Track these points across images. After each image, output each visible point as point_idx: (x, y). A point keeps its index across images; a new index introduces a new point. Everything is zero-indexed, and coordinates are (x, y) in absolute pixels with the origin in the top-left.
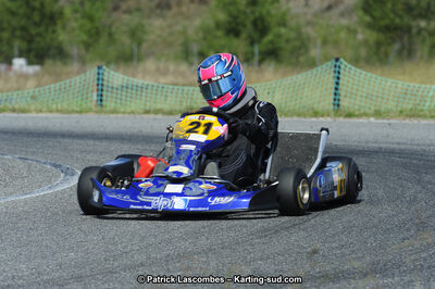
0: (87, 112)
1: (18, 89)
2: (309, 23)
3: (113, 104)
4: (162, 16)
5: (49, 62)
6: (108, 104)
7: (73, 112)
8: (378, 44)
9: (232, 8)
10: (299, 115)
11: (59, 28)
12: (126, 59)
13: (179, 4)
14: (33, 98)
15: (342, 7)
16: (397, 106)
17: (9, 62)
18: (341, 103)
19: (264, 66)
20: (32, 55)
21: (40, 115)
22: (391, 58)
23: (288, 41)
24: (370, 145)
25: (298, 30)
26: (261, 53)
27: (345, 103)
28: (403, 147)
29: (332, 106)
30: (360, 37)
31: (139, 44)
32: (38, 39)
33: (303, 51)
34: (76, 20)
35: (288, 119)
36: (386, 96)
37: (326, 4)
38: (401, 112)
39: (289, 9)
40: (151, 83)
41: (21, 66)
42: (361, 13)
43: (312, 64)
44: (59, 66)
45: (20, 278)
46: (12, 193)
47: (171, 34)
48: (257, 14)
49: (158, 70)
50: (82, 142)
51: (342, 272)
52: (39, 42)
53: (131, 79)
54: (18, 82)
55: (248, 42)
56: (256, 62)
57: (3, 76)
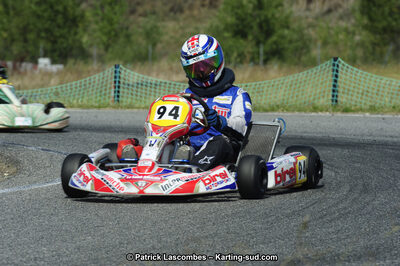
0: (105, 107)
1: (42, 86)
2: (310, 26)
3: (129, 100)
4: (175, 19)
5: (71, 62)
6: (124, 100)
7: (92, 107)
8: (374, 45)
9: (239, 11)
10: (300, 110)
11: (80, 30)
12: (142, 59)
13: (191, 7)
14: (56, 94)
15: (340, 11)
16: (390, 102)
17: (36, 63)
18: (339, 99)
19: (268, 66)
20: (56, 54)
22: (387, 58)
23: (291, 42)
24: (365, 138)
25: (300, 31)
26: (266, 53)
27: (343, 99)
28: (395, 140)
29: (330, 102)
30: (357, 38)
31: (154, 45)
33: (305, 51)
34: (97, 23)
35: (289, 114)
36: (380, 93)
37: (326, 8)
38: (394, 107)
39: (291, 12)
40: (164, 81)
41: (46, 65)
42: (358, 15)
43: (313, 63)
44: (81, 65)
45: (42, 259)
46: (35, 182)
48: (263, 18)
49: (171, 69)
50: (100, 134)
51: (338, 255)
52: (62, 43)
53: (146, 77)
54: (42, 79)
55: (254, 43)
56: (261, 62)
57: (29, 74)
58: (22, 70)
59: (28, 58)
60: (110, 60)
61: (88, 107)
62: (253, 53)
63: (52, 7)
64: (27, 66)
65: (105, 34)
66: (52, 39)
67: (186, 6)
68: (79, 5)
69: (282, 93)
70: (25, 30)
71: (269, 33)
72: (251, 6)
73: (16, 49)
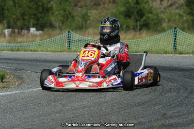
0: (63, 51)
1: (33, 41)
3: (75, 48)
4: (96, 9)
6: (72, 48)
7: (57, 51)
9: (127, 5)
10: (158, 53)
11: (50, 14)
12: (80, 28)
13: (104, 3)
14: (39, 45)
15: (176, 5)
17: (29, 30)
19: (142, 31)
20: (39, 26)
21: (43, 53)
23: (152, 20)
24: (191, 67)
25: (157, 15)
26: (140, 26)
27: (178, 47)
29: (173, 49)
30: (185, 18)
31: (86, 21)
32: (41, 19)
33: (159, 24)
34: (57, 10)
35: (153, 55)
37: (169, 4)
39: (152, 6)
40: (91, 39)
41: (34, 31)
42: (185, 7)
43: (164, 30)
46: (31, 88)
47: (100, 17)
48: (139, 8)
49: (94, 33)
51: (179, 123)
52: (42, 21)
53: (83, 37)
54: (32, 38)
55: (135, 20)
56: (138, 30)
57: (26, 36)
58: (22, 33)
59: (25, 28)
60: (65, 29)
61: (55, 52)
62: (134, 25)
63: (36, 3)
64: (25, 32)
65: (62, 16)
66: (37, 18)
67: (101, 2)
68: (49, 2)
69: (149, 45)
70: (23, 15)
71: (142, 16)
72: (133, 2)
73: (19, 24)
